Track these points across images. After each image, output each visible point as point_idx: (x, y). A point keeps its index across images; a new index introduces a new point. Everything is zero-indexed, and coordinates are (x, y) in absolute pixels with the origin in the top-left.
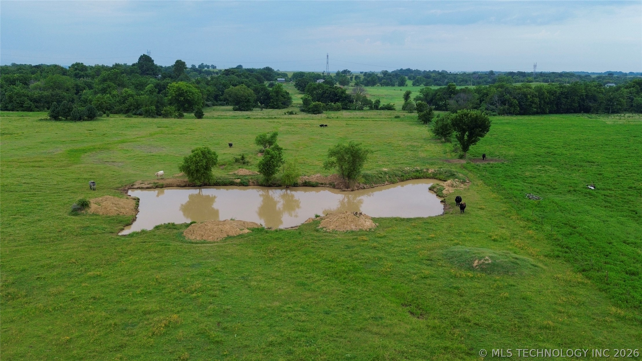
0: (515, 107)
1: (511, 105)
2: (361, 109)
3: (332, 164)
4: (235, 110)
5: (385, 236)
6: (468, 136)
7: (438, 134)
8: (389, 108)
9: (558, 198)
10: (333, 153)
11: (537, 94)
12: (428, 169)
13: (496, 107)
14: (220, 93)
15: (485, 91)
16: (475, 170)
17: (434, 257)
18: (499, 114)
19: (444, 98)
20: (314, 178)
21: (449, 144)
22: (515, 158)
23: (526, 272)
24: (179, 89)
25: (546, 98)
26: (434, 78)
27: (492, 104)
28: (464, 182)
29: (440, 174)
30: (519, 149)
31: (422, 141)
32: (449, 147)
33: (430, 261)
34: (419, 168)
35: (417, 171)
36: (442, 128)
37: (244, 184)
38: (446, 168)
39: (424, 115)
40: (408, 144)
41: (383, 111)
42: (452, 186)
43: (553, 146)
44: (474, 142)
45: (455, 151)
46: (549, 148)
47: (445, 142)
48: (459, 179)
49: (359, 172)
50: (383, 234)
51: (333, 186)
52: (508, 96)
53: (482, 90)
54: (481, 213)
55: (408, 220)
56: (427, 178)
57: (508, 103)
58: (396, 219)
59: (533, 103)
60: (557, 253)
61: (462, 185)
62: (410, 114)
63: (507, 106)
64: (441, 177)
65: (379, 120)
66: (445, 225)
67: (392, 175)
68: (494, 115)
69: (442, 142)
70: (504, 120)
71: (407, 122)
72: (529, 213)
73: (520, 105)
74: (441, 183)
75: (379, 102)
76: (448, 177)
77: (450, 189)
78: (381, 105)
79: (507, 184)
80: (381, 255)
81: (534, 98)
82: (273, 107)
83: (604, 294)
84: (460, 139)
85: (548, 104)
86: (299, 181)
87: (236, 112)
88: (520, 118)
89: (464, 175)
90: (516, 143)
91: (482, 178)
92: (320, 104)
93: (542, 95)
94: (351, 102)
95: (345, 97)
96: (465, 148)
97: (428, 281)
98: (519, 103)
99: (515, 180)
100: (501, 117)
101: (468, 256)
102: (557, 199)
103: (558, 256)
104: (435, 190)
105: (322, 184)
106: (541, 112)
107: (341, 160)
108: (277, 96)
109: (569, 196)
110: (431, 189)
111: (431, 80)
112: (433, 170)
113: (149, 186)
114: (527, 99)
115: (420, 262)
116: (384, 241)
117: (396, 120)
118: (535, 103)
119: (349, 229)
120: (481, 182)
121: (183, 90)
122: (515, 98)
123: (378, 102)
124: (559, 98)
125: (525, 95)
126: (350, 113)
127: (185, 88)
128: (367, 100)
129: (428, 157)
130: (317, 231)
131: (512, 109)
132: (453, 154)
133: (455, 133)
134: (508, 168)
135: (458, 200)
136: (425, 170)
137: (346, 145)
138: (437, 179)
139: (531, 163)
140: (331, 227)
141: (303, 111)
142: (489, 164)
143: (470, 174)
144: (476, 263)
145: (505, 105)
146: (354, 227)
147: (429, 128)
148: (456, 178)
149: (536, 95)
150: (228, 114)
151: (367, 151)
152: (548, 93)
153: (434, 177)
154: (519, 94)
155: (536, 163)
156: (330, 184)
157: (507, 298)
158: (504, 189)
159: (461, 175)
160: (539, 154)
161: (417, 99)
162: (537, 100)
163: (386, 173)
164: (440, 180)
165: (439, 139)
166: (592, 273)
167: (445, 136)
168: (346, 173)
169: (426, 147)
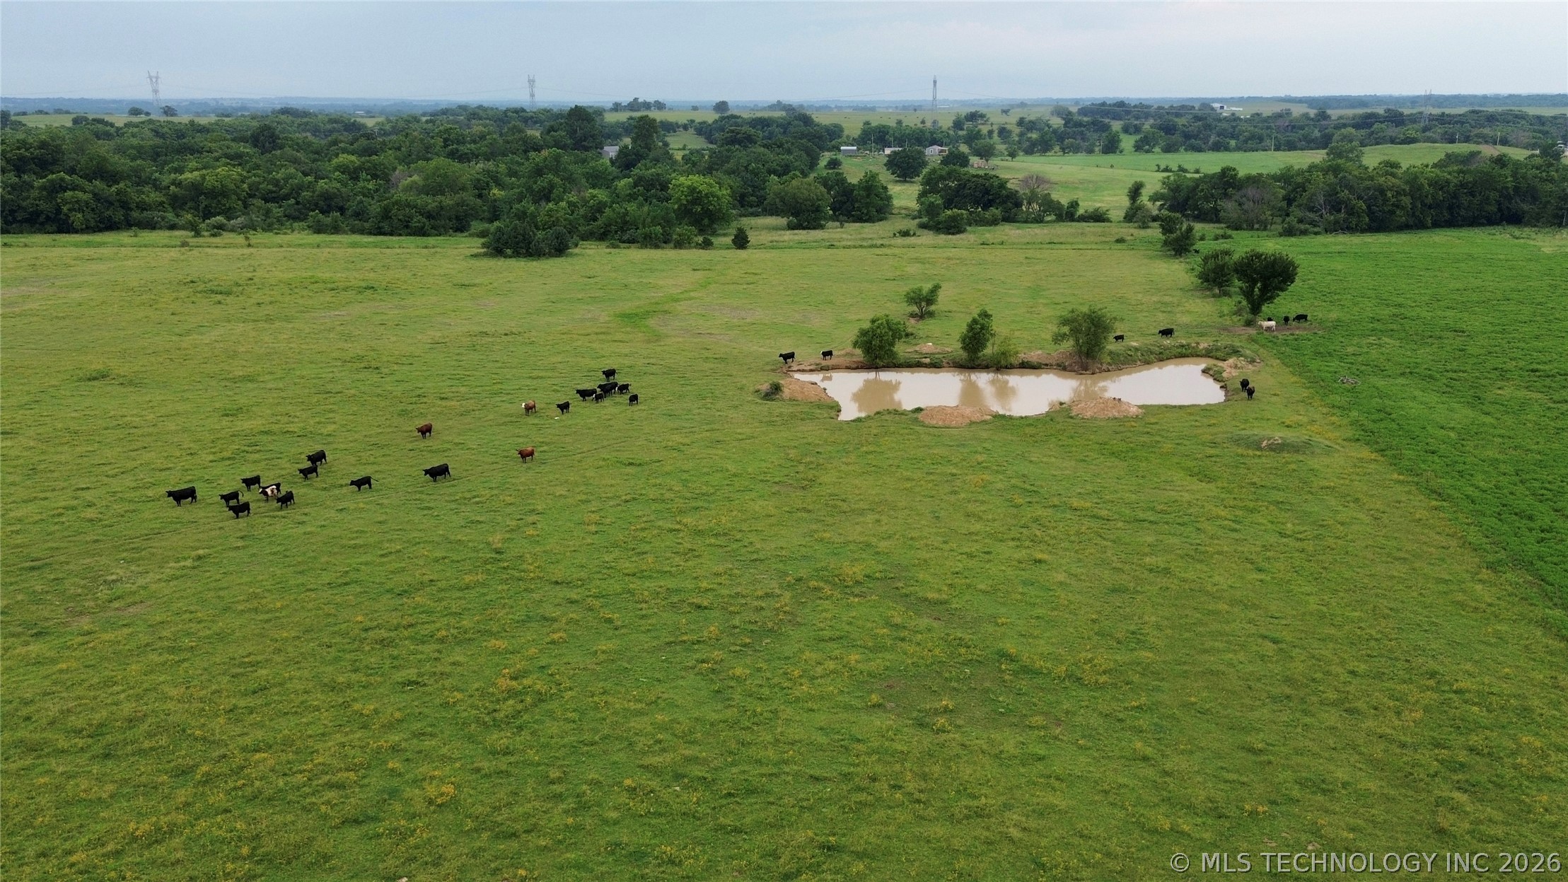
0: (1359, 217)
1: (1351, 212)
2: (1039, 220)
3: (1064, 336)
4: (791, 227)
5: (1157, 423)
6: (1260, 290)
7: (1207, 280)
8: (1098, 217)
9: (1383, 383)
10: (1065, 322)
11: (1407, 188)
12: (1198, 343)
13: (1321, 216)
14: (750, 190)
15: (1299, 180)
16: (1269, 344)
17: (1218, 440)
18: (1326, 231)
19: (1212, 195)
20: (1034, 356)
21: (1226, 300)
22: (1337, 324)
23: (1318, 451)
24: (692, 190)
25: (1426, 197)
26: (1184, 132)
27: (1311, 209)
28: (1252, 361)
29: (1217, 350)
30: (1346, 310)
31: (1179, 293)
32: (1228, 304)
33: (1214, 444)
34: (1184, 342)
35: (1183, 346)
36: (1214, 271)
37: (935, 365)
38: (1224, 341)
39: (1177, 240)
40: (1155, 299)
41: (1084, 224)
42: (1236, 367)
43: (1409, 302)
44: (1270, 299)
45: (1238, 312)
46: (1400, 306)
47: (1219, 296)
48: (1246, 357)
49: (1104, 347)
50: (1153, 420)
51: (1062, 368)
52: (1345, 194)
53: (1292, 177)
54: (1274, 399)
55: (1181, 407)
56: (1198, 356)
57: (1346, 207)
58: (1166, 406)
59: (1397, 206)
60: (1357, 437)
61: (1250, 366)
62: (1143, 233)
63: (1342, 215)
64: (1219, 354)
65: (1085, 247)
66: (1229, 411)
67: (1147, 352)
68: (1316, 233)
69: (1214, 296)
70: (1335, 244)
71: (1142, 253)
72: (1336, 399)
73: (1370, 212)
74: (1220, 364)
75: (1077, 204)
76: (1229, 355)
77: (1233, 370)
78: (1081, 211)
79: (1314, 365)
80: (1158, 438)
81: (1400, 198)
82: (860, 220)
83: (1393, 467)
84: (1248, 294)
85: (1430, 207)
86: (1013, 360)
87: (796, 231)
88: (1369, 238)
89: (1253, 352)
90: (1345, 297)
91: (1281, 356)
92: (962, 214)
93: (1418, 190)
94: (1018, 205)
95: (1007, 197)
96: (1256, 309)
97: (1213, 459)
98: (1369, 207)
99: (1329, 359)
100: (1329, 239)
101: (1256, 438)
102: (1381, 383)
103: (1358, 440)
104: (1211, 372)
105: (1047, 365)
106: (1415, 224)
107: (1075, 331)
108: (868, 196)
109: (1401, 381)
110: (1204, 371)
111: (1177, 137)
112: (1206, 345)
113: (812, 367)
114: (1386, 200)
115: (1203, 444)
116: (1157, 427)
117: (1119, 246)
118: (1403, 208)
119: (1111, 415)
120: (1278, 361)
121: (700, 192)
122: (1360, 198)
123: (1074, 205)
124: (1455, 196)
125: (1382, 191)
126: (1020, 231)
127: (703, 188)
128: (1052, 201)
129: (1195, 323)
130: (1071, 418)
131: (1354, 221)
132: (1236, 318)
133: (1237, 283)
134: (1321, 341)
135: (1245, 384)
136: (1193, 345)
137: (1085, 309)
138: (1212, 357)
139: (1360, 332)
140: (1088, 414)
141: (923, 226)
142: (1293, 335)
143: (1261, 350)
144: (1264, 443)
145: (1339, 211)
146: (1116, 414)
147: (1187, 266)
148: (1242, 356)
149: (1404, 190)
150: (786, 238)
151: (1115, 318)
152: (1430, 185)
153: (1208, 354)
154: (1369, 189)
155: (1367, 333)
156: (1058, 365)
157: (1294, 470)
158: (1310, 371)
159: (1248, 352)
160: (1379, 318)
161: (1154, 198)
162: (1406, 201)
163: (1137, 349)
164: (1217, 359)
165: (1210, 289)
166: (1388, 453)
167: (1220, 285)
168: (1084, 349)
169: (1186, 304)
